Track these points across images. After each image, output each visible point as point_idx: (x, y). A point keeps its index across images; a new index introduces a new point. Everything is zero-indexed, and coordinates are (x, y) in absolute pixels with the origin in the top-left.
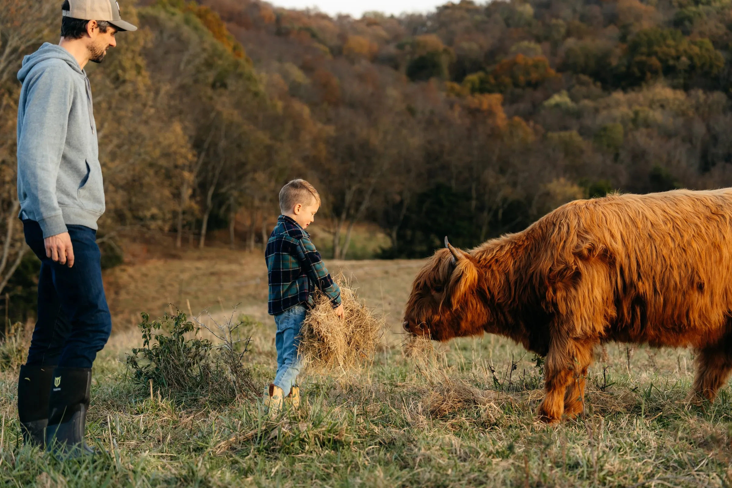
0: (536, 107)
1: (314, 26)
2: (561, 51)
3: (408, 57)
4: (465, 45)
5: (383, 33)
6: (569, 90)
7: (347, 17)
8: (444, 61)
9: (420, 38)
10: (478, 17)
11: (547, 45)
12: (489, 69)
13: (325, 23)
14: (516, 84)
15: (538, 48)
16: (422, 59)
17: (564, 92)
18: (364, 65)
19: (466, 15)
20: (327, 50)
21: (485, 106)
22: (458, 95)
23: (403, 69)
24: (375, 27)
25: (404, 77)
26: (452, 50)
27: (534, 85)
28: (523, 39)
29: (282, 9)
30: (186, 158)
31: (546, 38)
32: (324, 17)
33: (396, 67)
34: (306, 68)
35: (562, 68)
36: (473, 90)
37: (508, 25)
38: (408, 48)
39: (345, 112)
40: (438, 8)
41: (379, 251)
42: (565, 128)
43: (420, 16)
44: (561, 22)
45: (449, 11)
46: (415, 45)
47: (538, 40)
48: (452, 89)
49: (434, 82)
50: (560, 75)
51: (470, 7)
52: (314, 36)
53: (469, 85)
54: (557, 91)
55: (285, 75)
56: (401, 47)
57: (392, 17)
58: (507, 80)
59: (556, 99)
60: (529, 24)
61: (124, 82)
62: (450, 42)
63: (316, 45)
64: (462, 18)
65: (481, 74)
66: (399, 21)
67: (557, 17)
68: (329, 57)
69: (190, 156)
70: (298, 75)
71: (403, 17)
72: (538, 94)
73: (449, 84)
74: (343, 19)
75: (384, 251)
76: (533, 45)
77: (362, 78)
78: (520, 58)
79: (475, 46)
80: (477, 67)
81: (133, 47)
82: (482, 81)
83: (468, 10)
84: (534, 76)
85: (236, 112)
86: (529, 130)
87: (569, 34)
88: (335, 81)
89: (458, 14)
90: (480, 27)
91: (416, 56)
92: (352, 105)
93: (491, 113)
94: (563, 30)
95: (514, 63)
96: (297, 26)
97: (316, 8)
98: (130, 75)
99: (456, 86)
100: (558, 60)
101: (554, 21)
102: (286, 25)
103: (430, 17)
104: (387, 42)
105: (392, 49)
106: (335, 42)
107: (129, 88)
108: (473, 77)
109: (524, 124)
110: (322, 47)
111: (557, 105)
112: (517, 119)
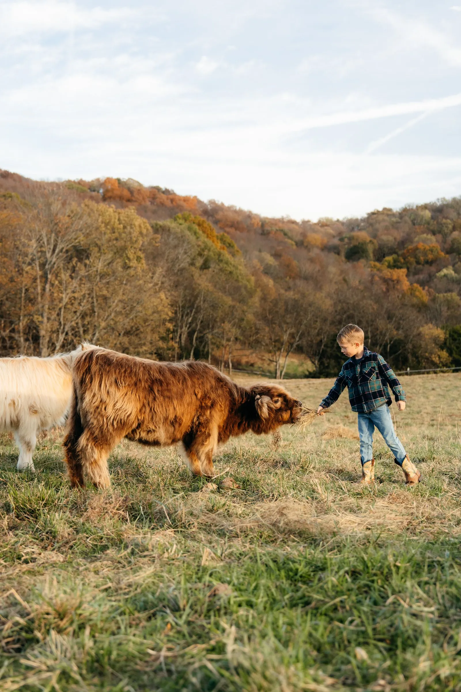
0: (431, 277)
1: (286, 228)
2: (449, 239)
3: (346, 246)
4: (384, 238)
5: (331, 231)
6: (453, 266)
7: (309, 221)
8: (370, 249)
9: (356, 233)
10: (394, 219)
11: (439, 237)
12: (400, 253)
13: (294, 226)
14: (418, 263)
15: (433, 238)
16: (355, 247)
17: (451, 267)
18: (315, 252)
19: (386, 218)
20: (294, 243)
21: (395, 277)
22: (379, 270)
23: (343, 254)
24: (326, 228)
25: (343, 258)
26: (375, 241)
27: (429, 263)
28: (423, 233)
29: (267, 218)
30: (168, 315)
31: (440, 232)
32: (294, 222)
33: (338, 254)
34: (277, 255)
35: (449, 252)
36: (389, 266)
37: (414, 224)
38: (346, 240)
39: (300, 283)
40: (368, 214)
41: (307, 373)
42: (450, 291)
43: (357, 220)
44: (449, 221)
45: (375, 216)
46: (351, 239)
47: (434, 233)
48: (375, 266)
49: (362, 262)
50: (447, 256)
51: (389, 213)
52: (285, 234)
53: (386, 263)
54: (446, 266)
55: (261, 261)
56: (342, 240)
57: (338, 221)
58: (412, 260)
59: (445, 271)
60: (428, 223)
61: (129, 267)
62: (375, 236)
63: (286, 240)
64: (384, 220)
65: (395, 256)
66: (343, 224)
67: (447, 218)
68: (295, 247)
69: (170, 314)
70: (270, 260)
71: (345, 221)
72: (433, 269)
73: (372, 263)
74: (305, 223)
75: (310, 373)
76: (429, 236)
77: (312, 260)
78: (421, 246)
79: (391, 238)
80: (392, 251)
81: (135, 246)
82: (395, 261)
83: (388, 215)
84: (430, 257)
85: (210, 285)
86: (424, 292)
87: (454, 229)
88: (295, 263)
89: (381, 218)
90: (395, 226)
91: (352, 245)
92: (306, 278)
93: (398, 281)
94: (450, 227)
95: (417, 249)
96: (274, 229)
97: (288, 216)
98: (134, 263)
99: (377, 264)
100: (447, 246)
101: (444, 221)
102: (267, 228)
103: (363, 220)
104: (334, 237)
105: (336, 241)
106: (298, 238)
107: (132, 272)
108: (389, 259)
109: (420, 288)
110: (290, 241)
111: (445, 276)
112: (415, 285)
